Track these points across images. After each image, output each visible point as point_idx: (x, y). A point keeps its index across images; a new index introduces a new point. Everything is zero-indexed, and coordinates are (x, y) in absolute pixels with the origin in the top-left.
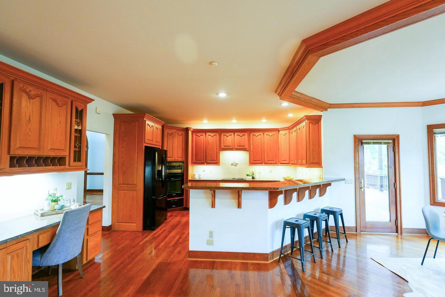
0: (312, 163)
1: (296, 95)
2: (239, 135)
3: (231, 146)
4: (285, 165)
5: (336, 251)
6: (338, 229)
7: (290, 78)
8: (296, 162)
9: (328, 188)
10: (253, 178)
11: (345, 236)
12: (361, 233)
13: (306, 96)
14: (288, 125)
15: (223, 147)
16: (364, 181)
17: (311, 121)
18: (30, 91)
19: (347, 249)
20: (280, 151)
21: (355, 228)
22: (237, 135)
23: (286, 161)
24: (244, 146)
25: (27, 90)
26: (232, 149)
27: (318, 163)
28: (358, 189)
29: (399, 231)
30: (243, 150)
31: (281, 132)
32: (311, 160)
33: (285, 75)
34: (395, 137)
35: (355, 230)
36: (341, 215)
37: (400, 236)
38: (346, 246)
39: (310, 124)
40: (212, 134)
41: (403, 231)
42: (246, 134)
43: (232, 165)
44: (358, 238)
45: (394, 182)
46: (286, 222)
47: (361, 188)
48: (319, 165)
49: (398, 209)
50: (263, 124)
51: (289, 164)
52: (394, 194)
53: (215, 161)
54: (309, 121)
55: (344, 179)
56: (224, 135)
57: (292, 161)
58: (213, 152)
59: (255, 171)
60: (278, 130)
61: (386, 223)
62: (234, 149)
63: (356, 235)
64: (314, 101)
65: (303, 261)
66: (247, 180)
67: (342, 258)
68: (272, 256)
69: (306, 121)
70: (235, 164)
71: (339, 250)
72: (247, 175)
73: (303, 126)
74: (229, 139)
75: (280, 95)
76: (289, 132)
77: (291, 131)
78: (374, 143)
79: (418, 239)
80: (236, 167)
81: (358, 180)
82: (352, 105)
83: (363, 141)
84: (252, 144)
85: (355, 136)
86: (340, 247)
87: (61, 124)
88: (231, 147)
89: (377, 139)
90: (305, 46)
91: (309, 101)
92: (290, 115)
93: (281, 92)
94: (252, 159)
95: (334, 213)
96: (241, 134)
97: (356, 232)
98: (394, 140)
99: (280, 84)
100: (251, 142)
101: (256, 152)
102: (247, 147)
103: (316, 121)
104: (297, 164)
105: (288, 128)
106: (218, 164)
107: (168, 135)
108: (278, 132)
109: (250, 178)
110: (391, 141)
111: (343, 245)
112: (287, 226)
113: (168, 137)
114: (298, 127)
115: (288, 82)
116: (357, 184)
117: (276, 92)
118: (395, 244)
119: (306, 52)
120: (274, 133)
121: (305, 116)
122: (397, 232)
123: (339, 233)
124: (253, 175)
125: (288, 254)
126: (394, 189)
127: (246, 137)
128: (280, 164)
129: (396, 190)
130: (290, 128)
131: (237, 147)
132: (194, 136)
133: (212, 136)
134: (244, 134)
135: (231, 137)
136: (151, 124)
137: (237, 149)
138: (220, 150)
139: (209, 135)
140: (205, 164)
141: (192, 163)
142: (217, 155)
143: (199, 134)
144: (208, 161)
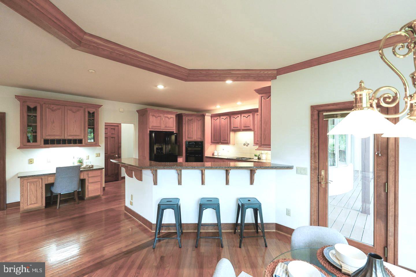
0: (263, 145)
2: (245, 116)
10: (259, 158)
15: (232, 128)
17: (263, 95)
22: (244, 116)
24: (249, 127)
25: (51, 107)
26: (239, 130)
30: (249, 130)
39: (263, 99)
40: (224, 117)
42: (251, 115)
43: (244, 145)
48: (269, 147)
53: (226, 142)
54: (261, 95)
58: (225, 133)
62: (241, 130)
69: (259, 95)
70: (246, 144)
74: (237, 121)
80: (248, 147)
83: (325, 114)
84: (256, 124)
85: (312, 107)
87: (76, 122)
88: (238, 128)
94: (256, 140)
96: (246, 115)
102: (251, 127)
103: (268, 94)
106: (229, 144)
107: (189, 121)
109: (256, 159)
113: (189, 123)
124: (259, 156)
127: (251, 117)
131: (243, 128)
132: (213, 120)
133: (225, 119)
134: (249, 115)
135: (239, 119)
136: (158, 115)
137: (244, 130)
138: (230, 131)
139: (222, 118)
140: (220, 144)
141: (211, 143)
142: (228, 136)
143: (216, 118)
144: (222, 141)
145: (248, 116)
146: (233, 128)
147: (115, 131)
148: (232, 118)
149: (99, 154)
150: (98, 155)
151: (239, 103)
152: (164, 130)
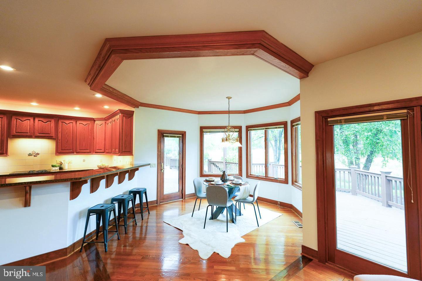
0: (124, 152)
1: (108, 88)
2: (41, 121)
3: (28, 133)
4: (100, 153)
5: (139, 224)
6: (142, 205)
7: (98, 71)
8: (110, 151)
9: (136, 173)
10: (61, 168)
11: (148, 209)
12: (161, 204)
13: (119, 92)
14: (104, 116)
15: (14, 133)
16: (164, 165)
17: (124, 115)
19: (149, 219)
20: (95, 140)
21: (156, 201)
22: (39, 121)
23: (101, 150)
24: (49, 134)
26: (30, 137)
27: (130, 152)
28: (159, 171)
29: (184, 197)
30: (48, 138)
31: (97, 122)
32: (123, 149)
33: (93, 67)
34: (183, 133)
35: (156, 203)
36: (146, 193)
37: (184, 201)
38: (148, 217)
39: (124, 117)
41: (186, 196)
42: (52, 121)
43: (30, 155)
44: (158, 208)
45: (182, 164)
46: (90, 210)
47: (161, 170)
48: (130, 153)
49: (184, 182)
50: (76, 112)
51: (104, 152)
52: (182, 172)
54: (122, 115)
55: (150, 164)
56: (17, 119)
57: (107, 150)
59: (64, 161)
60: (93, 120)
61: (176, 193)
62: (34, 137)
63: (157, 206)
64: (127, 98)
65: (106, 242)
66: (51, 171)
67: (144, 228)
68: (72, 249)
69: (120, 114)
70: (34, 155)
71: (142, 222)
72: (53, 166)
73: (117, 119)
74: (26, 124)
75: (90, 85)
76: (105, 122)
77: (107, 122)
78: (171, 137)
79: (193, 200)
80: (36, 157)
81: (160, 164)
82: (158, 107)
83: (164, 135)
84: (60, 132)
85: (158, 130)
86: (142, 219)
89: (173, 134)
90: (109, 44)
91: (122, 97)
92: (106, 107)
93: (91, 82)
94: (60, 148)
95: (139, 193)
97: (157, 204)
98: (183, 135)
99: (89, 74)
100: (60, 130)
101: (66, 140)
102: (53, 135)
103: (129, 115)
104: (111, 153)
105: (104, 119)
108: (93, 122)
109: (57, 169)
110: (181, 136)
111: (145, 218)
112: (91, 214)
114: (113, 119)
115: (96, 74)
116: (159, 167)
117: (86, 81)
118: (181, 206)
119: (110, 50)
120: (89, 122)
121: (119, 110)
122: (182, 198)
123: (143, 208)
124: (61, 165)
125: (93, 241)
126: (182, 169)
127: (52, 123)
128: (94, 153)
129: (183, 169)
130: (106, 119)
131: (38, 135)
134: (50, 120)
135: (29, 122)
138: (9, 137)
145: (48, 121)
146: (17, 133)
148: (14, 120)
151: (34, 104)
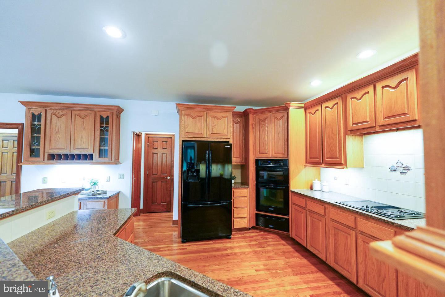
2: (387, 87)
18: (59, 113)
24: (405, 114)
25: (56, 113)
40: (330, 104)
43: (393, 169)
53: (337, 161)
56: (352, 98)
58: (333, 139)
70: (401, 169)
74: (364, 104)
80: (403, 176)
87: (85, 130)
88: (368, 124)
96: (393, 82)
106: (345, 166)
107: (261, 122)
113: (261, 125)
131: (381, 121)
132: (308, 115)
133: (331, 109)
135: (368, 98)
136: (197, 114)
137: (386, 128)
138: (346, 134)
139: (326, 107)
140: (323, 165)
141: (306, 163)
142: (341, 148)
143: (313, 111)
144: (326, 159)
145: (400, 82)
146: (354, 124)
147: (167, 144)
148: (349, 102)
149: (123, 175)
150: (122, 177)
152: (209, 140)
